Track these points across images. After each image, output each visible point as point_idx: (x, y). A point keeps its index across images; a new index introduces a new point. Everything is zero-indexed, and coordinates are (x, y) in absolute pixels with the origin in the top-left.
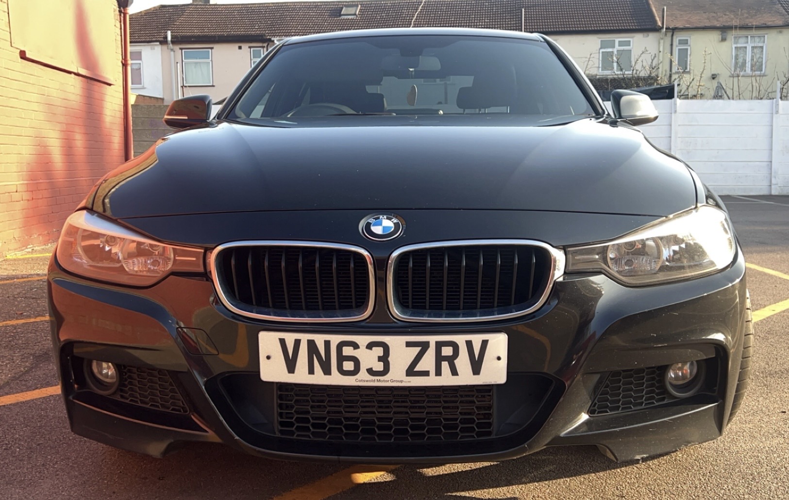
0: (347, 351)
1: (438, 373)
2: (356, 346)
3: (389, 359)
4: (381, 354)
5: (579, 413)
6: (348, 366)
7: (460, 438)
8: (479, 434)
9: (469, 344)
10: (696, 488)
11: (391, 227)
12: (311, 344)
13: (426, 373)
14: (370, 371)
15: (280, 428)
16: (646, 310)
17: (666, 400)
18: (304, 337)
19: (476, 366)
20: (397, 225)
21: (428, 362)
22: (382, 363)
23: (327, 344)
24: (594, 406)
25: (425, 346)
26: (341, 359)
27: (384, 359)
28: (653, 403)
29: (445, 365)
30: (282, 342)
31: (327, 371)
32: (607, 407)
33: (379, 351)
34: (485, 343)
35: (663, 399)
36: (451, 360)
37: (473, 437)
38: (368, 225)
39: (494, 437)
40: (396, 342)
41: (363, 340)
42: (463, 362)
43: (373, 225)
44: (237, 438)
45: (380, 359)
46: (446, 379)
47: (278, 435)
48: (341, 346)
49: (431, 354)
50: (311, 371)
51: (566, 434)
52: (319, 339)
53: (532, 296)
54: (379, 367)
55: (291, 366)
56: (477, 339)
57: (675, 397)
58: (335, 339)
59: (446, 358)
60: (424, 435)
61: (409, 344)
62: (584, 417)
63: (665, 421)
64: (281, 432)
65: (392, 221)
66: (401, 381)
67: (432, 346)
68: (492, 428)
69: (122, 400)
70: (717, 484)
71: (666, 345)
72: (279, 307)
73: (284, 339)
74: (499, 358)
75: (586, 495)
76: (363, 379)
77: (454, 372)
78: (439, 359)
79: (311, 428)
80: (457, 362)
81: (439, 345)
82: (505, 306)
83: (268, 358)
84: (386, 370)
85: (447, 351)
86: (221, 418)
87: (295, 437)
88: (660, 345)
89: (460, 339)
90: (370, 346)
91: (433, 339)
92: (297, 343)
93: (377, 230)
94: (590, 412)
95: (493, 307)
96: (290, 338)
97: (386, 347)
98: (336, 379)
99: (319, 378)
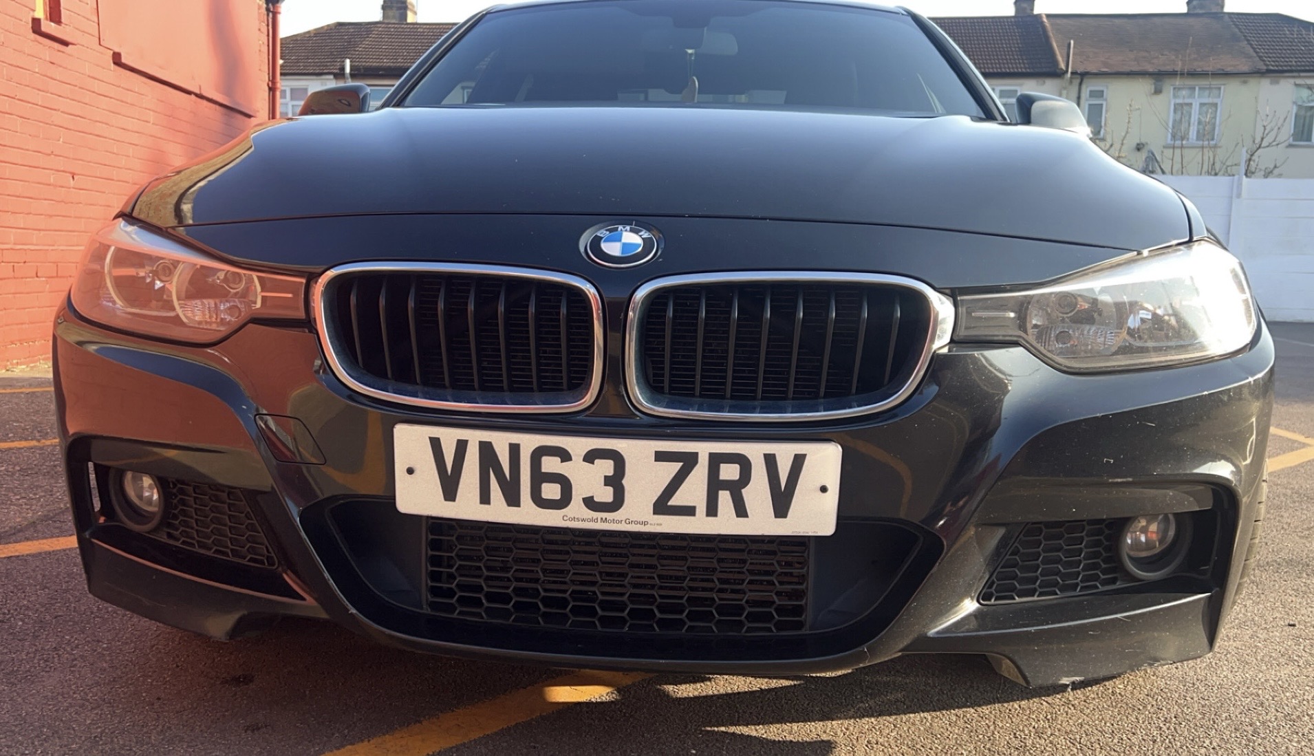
0: (550, 464)
1: (712, 510)
2: (565, 456)
3: (624, 482)
4: (610, 472)
5: (961, 599)
6: (551, 491)
7: (746, 632)
8: (780, 626)
9: (770, 460)
10: (1154, 741)
11: (640, 245)
12: (486, 450)
13: (689, 511)
14: (590, 503)
15: (430, 599)
16: (1098, 415)
17: (1118, 583)
18: (474, 437)
19: (782, 502)
20: (648, 244)
21: (694, 490)
22: (610, 490)
23: (515, 450)
24: (990, 587)
25: (689, 461)
26: (539, 477)
27: (615, 481)
28: (1097, 587)
29: (724, 497)
30: (435, 443)
31: (513, 499)
32: (1013, 589)
33: (606, 467)
34: (799, 461)
35: (1114, 581)
36: (736, 488)
37: (770, 630)
38: (596, 243)
39: (808, 632)
40: (636, 452)
41: (578, 445)
42: (758, 493)
43: (605, 241)
44: (353, 611)
45: (608, 481)
46: (726, 523)
47: (427, 610)
48: (539, 453)
49: (699, 475)
50: (485, 498)
51: (938, 633)
52: (501, 441)
53: (890, 381)
54: (606, 494)
55: (450, 489)
56: (785, 452)
57: (1134, 578)
58: (529, 442)
59: (727, 485)
60: (682, 622)
61: (661, 457)
62: (969, 606)
63: (1117, 618)
64: (433, 605)
65: (641, 236)
66: (645, 523)
67: (703, 462)
68: (803, 617)
69: (171, 542)
70: (1191, 738)
71: (1130, 479)
72: (432, 384)
73: (438, 439)
74: (824, 489)
75: (960, 745)
76: (576, 517)
77: (741, 511)
78: (715, 485)
79: (484, 601)
80: (746, 492)
81: (716, 460)
82: (838, 396)
83: (410, 471)
84: (617, 503)
85: (729, 472)
86: (327, 575)
87: (455, 615)
88: (1119, 480)
89: (755, 451)
90: (591, 457)
91: (704, 449)
92: (462, 446)
93: (612, 248)
94: (984, 597)
95: (817, 396)
96: (449, 436)
97: (618, 460)
98: (528, 514)
99: (498, 512)
